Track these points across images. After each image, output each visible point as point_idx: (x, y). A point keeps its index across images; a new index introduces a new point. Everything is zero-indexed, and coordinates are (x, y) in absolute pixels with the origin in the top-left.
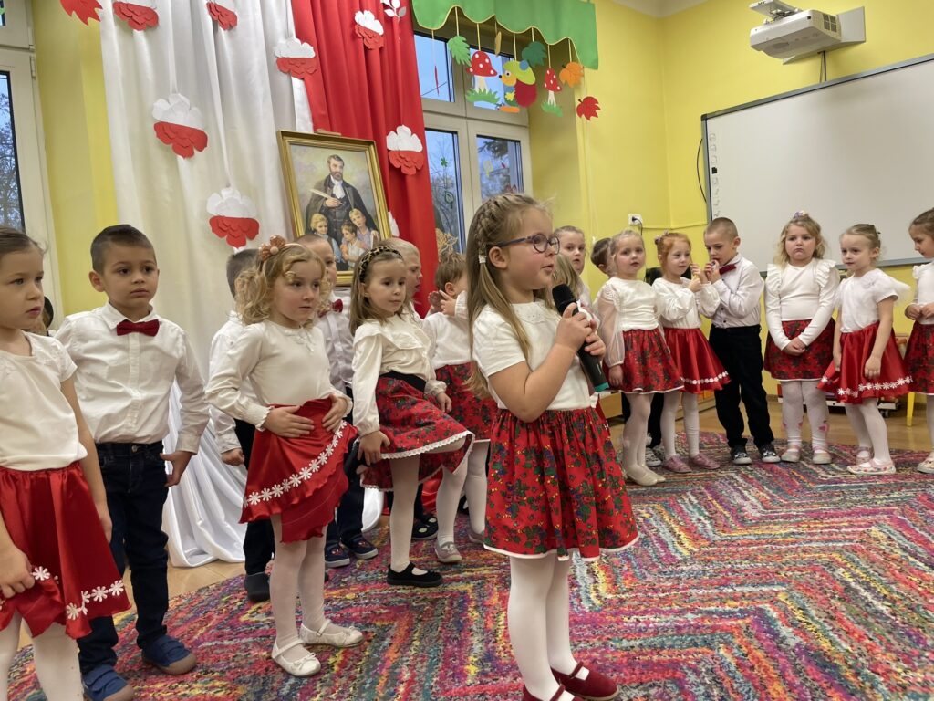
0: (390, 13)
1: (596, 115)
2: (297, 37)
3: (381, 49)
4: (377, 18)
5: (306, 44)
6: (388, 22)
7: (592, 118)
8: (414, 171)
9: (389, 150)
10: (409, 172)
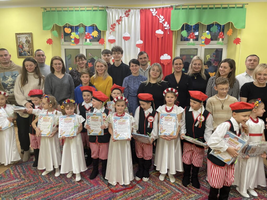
0: (166, 28)
1: (239, 44)
2: (141, 39)
3: (162, 37)
4: (162, 30)
5: (142, 41)
6: (165, 31)
7: (238, 44)
8: (167, 64)
9: (160, 60)
10: (165, 64)
